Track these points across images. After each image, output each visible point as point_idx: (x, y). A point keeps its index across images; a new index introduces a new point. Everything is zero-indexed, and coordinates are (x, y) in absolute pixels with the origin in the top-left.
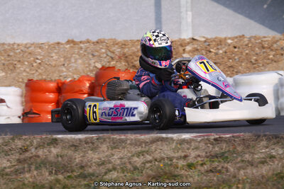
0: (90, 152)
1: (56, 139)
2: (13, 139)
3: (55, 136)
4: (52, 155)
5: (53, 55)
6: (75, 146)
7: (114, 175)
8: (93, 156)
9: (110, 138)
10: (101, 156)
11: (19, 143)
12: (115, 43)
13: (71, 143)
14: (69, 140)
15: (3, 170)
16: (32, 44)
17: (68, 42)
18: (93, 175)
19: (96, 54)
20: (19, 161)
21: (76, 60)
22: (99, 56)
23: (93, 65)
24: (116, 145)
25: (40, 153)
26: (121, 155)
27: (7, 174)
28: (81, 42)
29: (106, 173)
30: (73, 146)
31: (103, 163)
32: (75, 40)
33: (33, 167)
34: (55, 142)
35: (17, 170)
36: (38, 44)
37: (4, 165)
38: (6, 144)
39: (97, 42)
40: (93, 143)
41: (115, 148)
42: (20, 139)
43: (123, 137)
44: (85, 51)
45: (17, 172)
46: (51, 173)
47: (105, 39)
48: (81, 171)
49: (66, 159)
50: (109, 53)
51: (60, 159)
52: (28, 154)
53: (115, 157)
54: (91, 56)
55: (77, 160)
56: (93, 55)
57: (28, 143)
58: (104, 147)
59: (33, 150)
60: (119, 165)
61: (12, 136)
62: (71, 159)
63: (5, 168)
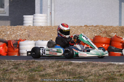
0: (84, 68)
1: (72, 63)
2: (55, 62)
3: (71, 62)
4: (69, 69)
5: (79, 30)
6: (79, 66)
7: (92, 77)
8: (85, 70)
9: (92, 63)
10: (87, 70)
11: (58, 64)
12: (103, 27)
13: (77, 65)
14: (76, 63)
15: (50, 74)
16: (71, 26)
17: (85, 26)
18: (83, 77)
19: (95, 31)
20: (57, 71)
21: (87, 33)
22: (96, 32)
23: (94, 35)
24: (94, 66)
25: (65, 68)
26: (95, 70)
27: (51, 75)
28: (90, 26)
29: (88, 77)
30: (78, 65)
31: (88, 73)
32: (88, 25)
33: (61, 73)
34: (71, 64)
35: (55, 74)
36: (74, 26)
37: (51, 72)
38: (53, 64)
39: (96, 26)
40: (85, 65)
41: (93, 67)
42: (58, 62)
43: (97, 63)
44: (91, 29)
45: (55, 75)
46: (67, 75)
47: (99, 25)
48: (79, 75)
49: (74, 70)
50: (100, 31)
51: (72, 70)
52: (60, 68)
53: (93, 70)
54: (93, 31)
55: (78, 71)
56: (94, 31)
57: (61, 64)
58: (89, 66)
59: (63, 67)
60: (94, 74)
61: (55, 61)
62: (76, 71)
63: (51, 73)
